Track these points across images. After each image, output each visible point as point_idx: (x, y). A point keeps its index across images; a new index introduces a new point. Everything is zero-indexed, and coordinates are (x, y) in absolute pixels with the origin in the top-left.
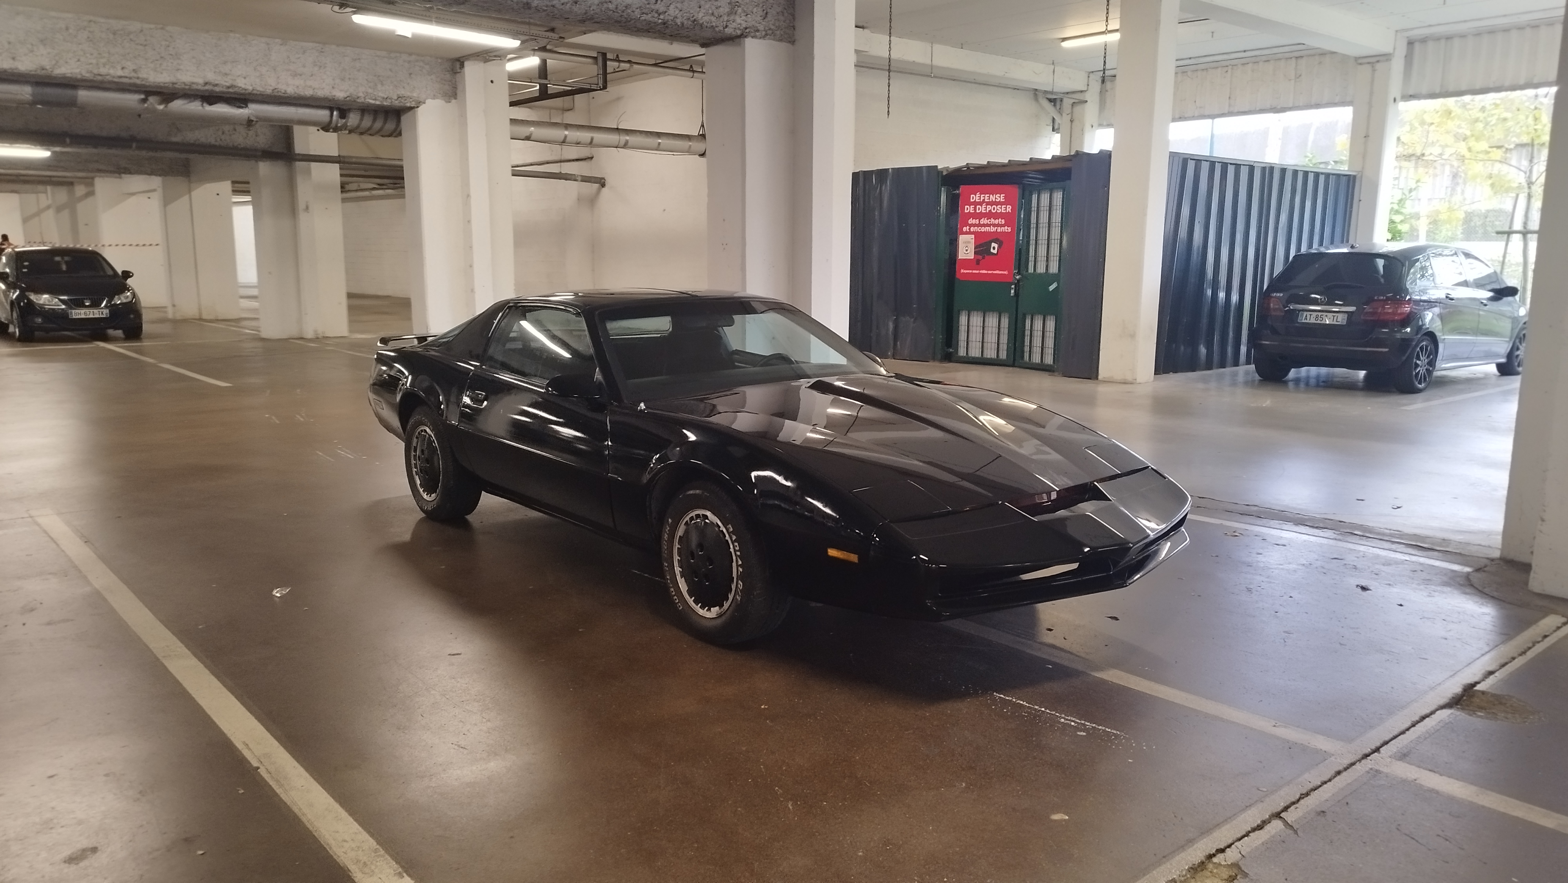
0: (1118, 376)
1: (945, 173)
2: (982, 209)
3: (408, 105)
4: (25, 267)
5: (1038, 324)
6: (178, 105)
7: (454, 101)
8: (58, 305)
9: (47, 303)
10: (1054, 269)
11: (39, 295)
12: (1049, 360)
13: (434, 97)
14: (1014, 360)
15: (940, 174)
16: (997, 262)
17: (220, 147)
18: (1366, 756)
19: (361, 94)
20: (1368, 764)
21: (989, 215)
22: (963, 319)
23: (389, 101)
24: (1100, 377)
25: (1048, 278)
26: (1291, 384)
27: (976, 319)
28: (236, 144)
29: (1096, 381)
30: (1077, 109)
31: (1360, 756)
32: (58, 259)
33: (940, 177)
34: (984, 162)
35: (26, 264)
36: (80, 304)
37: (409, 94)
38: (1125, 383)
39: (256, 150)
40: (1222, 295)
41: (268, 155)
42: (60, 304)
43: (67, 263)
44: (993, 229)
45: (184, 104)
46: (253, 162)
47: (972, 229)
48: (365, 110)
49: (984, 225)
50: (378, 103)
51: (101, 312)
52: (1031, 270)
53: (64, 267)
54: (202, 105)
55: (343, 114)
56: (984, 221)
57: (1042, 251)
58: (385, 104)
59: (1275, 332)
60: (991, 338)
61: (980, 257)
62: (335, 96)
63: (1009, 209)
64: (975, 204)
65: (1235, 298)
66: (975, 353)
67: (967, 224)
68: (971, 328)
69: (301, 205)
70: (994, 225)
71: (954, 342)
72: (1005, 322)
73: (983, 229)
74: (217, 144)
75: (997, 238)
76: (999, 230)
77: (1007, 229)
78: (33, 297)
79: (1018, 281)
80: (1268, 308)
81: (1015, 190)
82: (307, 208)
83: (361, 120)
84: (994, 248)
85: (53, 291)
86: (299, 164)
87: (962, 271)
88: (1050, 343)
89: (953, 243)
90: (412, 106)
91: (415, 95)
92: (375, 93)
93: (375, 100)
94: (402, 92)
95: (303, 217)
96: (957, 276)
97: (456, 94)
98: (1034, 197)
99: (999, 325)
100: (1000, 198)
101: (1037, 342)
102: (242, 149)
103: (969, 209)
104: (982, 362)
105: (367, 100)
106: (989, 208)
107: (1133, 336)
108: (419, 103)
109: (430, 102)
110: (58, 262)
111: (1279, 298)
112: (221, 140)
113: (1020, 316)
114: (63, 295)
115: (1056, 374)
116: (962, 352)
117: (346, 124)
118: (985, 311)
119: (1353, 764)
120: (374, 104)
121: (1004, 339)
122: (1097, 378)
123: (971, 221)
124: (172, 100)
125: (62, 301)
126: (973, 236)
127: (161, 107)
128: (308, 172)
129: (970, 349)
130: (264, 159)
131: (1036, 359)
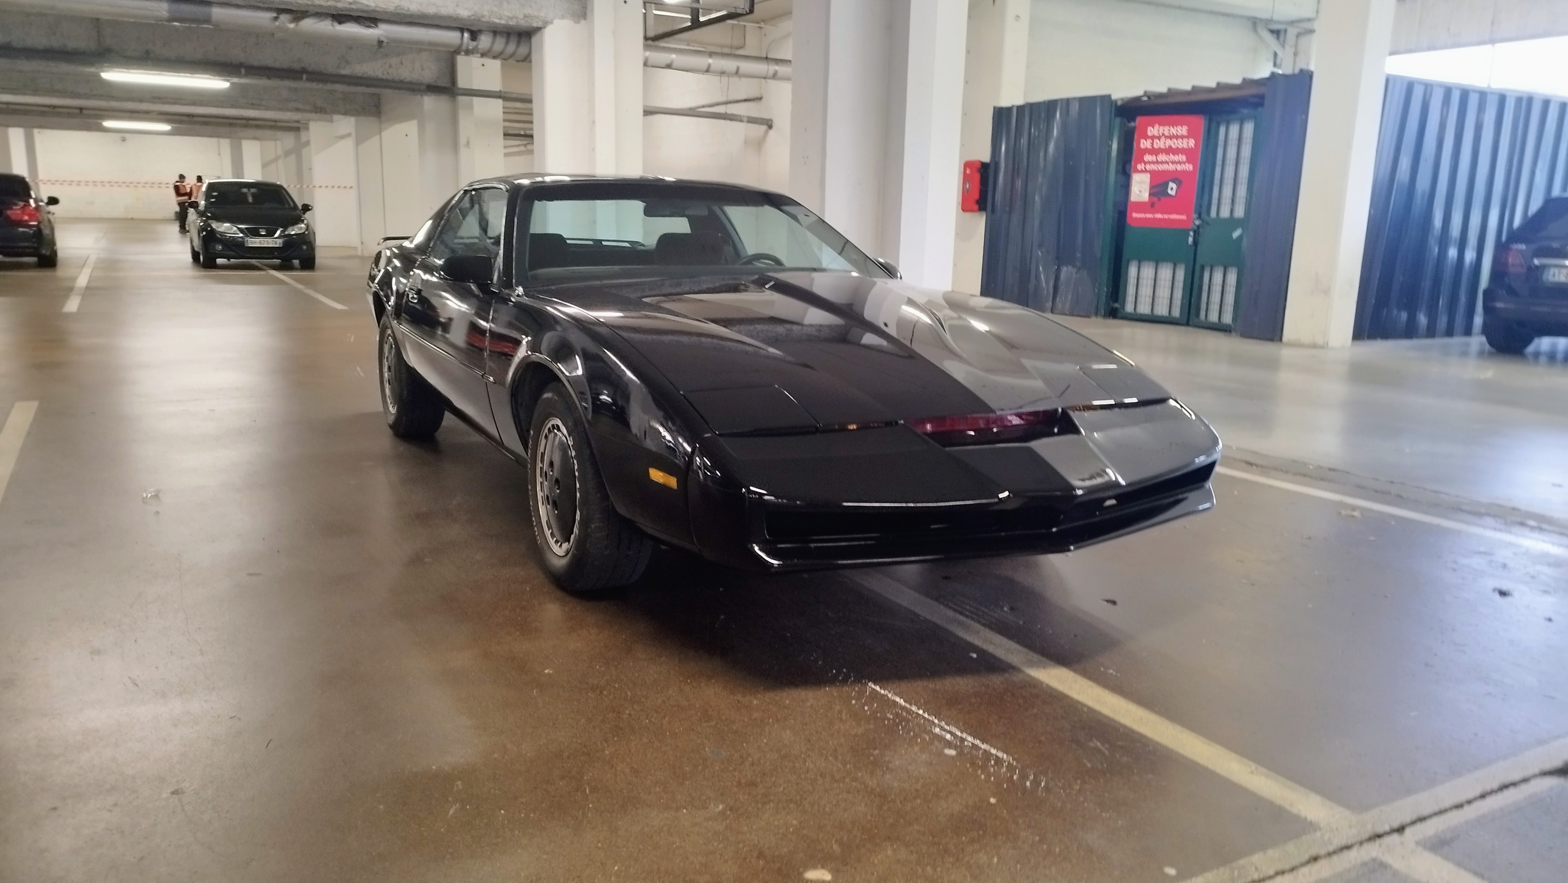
0: (1306, 339)
1: (1119, 103)
2: (1159, 144)
3: (535, 25)
4: (213, 197)
5: (1218, 276)
6: (308, 24)
7: (583, 22)
8: (238, 234)
9: (228, 230)
10: (1240, 212)
11: (220, 223)
12: (1228, 319)
13: (563, 17)
14: (1188, 320)
15: (1114, 105)
16: (1174, 205)
17: (387, 80)
18: (1377, 836)
19: (486, 13)
20: (1373, 851)
21: (1169, 151)
22: (1133, 271)
23: (515, 20)
24: (1285, 339)
25: (1233, 223)
26: (1530, 358)
27: (1148, 271)
28: (402, 78)
29: (1279, 343)
30: (1303, 40)
31: (1366, 835)
32: (245, 190)
33: (1113, 108)
34: (1163, 89)
35: (215, 194)
36: (255, 233)
37: (536, 13)
38: (1314, 346)
39: (420, 84)
40: (1453, 253)
41: (433, 89)
42: (239, 232)
43: (253, 195)
44: (1171, 167)
45: (315, 23)
46: (419, 96)
47: (1148, 167)
48: (496, 31)
49: (1162, 163)
50: (503, 22)
51: (274, 242)
52: (1213, 214)
53: (250, 199)
54: (333, 25)
55: (474, 35)
56: (1162, 157)
57: (1227, 192)
58: (511, 23)
59: (1512, 292)
60: (1164, 292)
61: (1155, 199)
62: (459, 15)
63: (1192, 143)
64: (1153, 138)
65: (1470, 256)
66: (1144, 309)
67: (1142, 161)
68: (1141, 281)
69: (462, 140)
70: (1173, 163)
71: (1120, 296)
72: (1181, 274)
73: (1161, 167)
74: (384, 77)
75: (1176, 177)
76: (1179, 168)
77: (1189, 167)
78: (215, 225)
79: (1198, 227)
80: (1506, 264)
81: (1201, 122)
82: (468, 143)
83: (493, 43)
84: (1172, 189)
85: (233, 220)
86: (461, 99)
87: (1135, 215)
88: (1230, 298)
89: (1126, 186)
90: (539, 26)
91: (542, 14)
92: (501, 12)
93: (500, 19)
94: (528, 11)
95: (463, 152)
96: (1128, 221)
97: (585, 14)
98: (1222, 130)
99: (1173, 277)
100: (1183, 130)
101: (1216, 297)
102: (407, 83)
103: (1145, 144)
104: (1152, 319)
105: (492, 19)
106: (1169, 143)
107: (1327, 292)
108: (546, 23)
109: (557, 22)
110: (245, 194)
111: (1521, 251)
112: (388, 73)
113: (1198, 268)
114: (242, 223)
115: (1234, 334)
116: (1129, 308)
117: (477, 46)
118: (1157, 261)
119: (1348, 847)
120: (500, 24)
121: (1179, 294)
122: (1281, 340)
123: (1147, 158)
124: (303, 18)
125: (241, 230)
126: (1148, 175)
127: (292, 26)
128: (471, 107)
129: (1138, 305)
130: (429, 93)
131: (1213, 317)
